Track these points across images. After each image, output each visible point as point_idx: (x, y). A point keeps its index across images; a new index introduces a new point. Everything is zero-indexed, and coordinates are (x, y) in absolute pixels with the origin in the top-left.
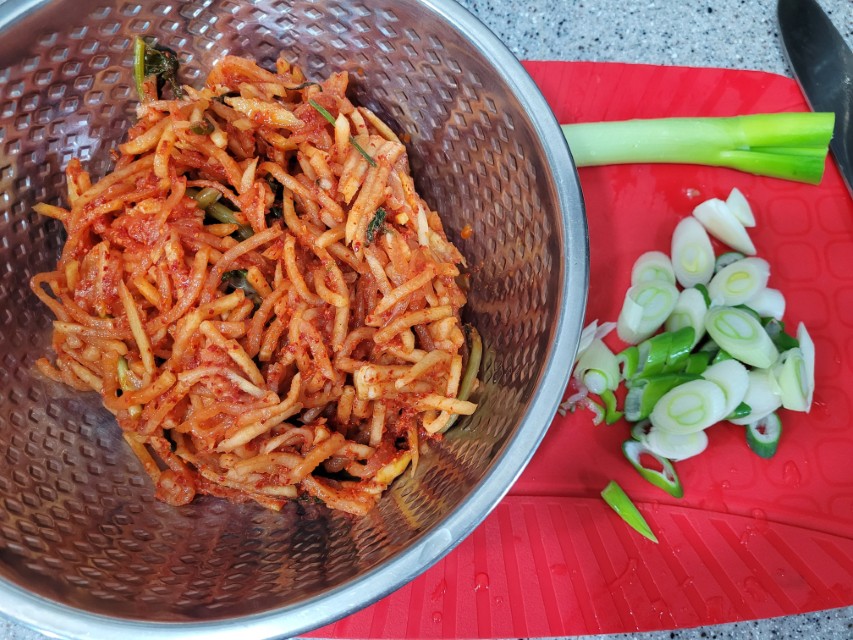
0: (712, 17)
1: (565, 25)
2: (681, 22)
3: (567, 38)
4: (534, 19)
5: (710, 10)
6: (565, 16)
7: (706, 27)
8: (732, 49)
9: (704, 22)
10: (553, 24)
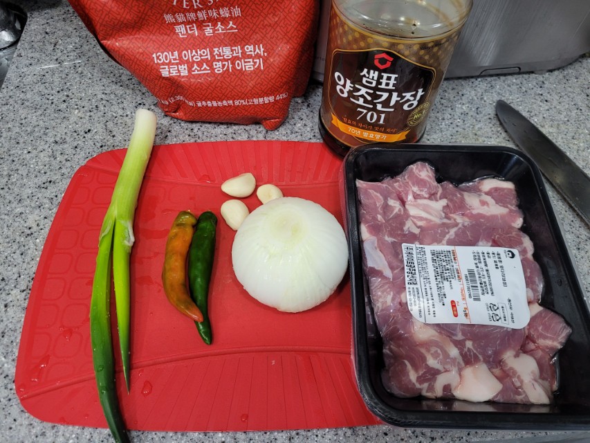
0: (549, 104)
1: (479, 109)
2: (534, 106)
3: (482, 115)
4: (464, 108)
5: (546, 101)
6: (478, 106)
7: (547, 108)
8: (562, 116)
9: (545, 106)
10: (473, 109)
